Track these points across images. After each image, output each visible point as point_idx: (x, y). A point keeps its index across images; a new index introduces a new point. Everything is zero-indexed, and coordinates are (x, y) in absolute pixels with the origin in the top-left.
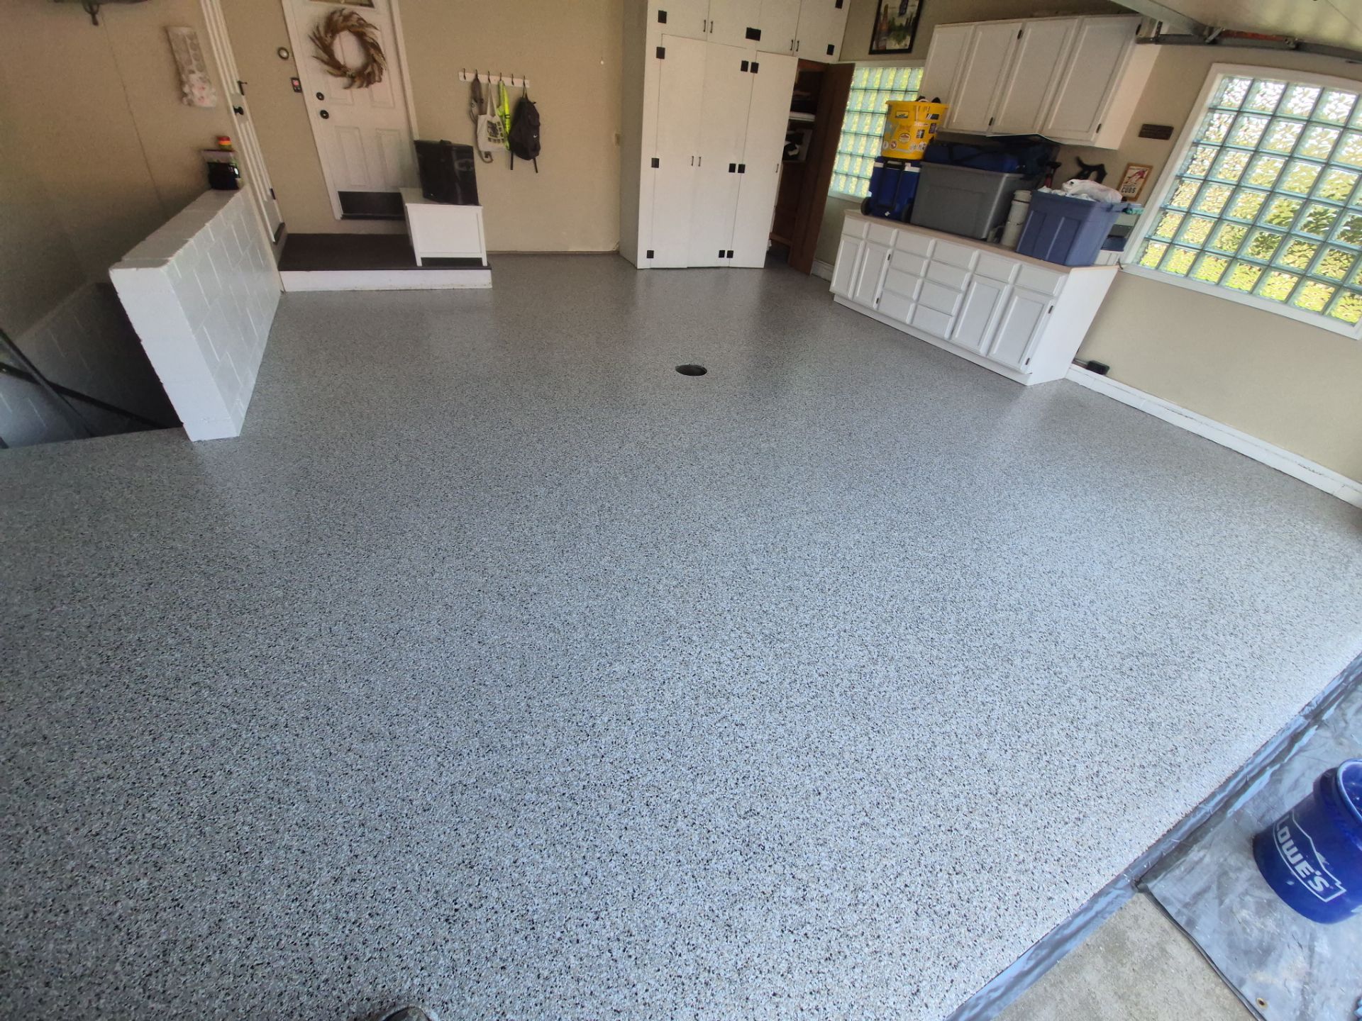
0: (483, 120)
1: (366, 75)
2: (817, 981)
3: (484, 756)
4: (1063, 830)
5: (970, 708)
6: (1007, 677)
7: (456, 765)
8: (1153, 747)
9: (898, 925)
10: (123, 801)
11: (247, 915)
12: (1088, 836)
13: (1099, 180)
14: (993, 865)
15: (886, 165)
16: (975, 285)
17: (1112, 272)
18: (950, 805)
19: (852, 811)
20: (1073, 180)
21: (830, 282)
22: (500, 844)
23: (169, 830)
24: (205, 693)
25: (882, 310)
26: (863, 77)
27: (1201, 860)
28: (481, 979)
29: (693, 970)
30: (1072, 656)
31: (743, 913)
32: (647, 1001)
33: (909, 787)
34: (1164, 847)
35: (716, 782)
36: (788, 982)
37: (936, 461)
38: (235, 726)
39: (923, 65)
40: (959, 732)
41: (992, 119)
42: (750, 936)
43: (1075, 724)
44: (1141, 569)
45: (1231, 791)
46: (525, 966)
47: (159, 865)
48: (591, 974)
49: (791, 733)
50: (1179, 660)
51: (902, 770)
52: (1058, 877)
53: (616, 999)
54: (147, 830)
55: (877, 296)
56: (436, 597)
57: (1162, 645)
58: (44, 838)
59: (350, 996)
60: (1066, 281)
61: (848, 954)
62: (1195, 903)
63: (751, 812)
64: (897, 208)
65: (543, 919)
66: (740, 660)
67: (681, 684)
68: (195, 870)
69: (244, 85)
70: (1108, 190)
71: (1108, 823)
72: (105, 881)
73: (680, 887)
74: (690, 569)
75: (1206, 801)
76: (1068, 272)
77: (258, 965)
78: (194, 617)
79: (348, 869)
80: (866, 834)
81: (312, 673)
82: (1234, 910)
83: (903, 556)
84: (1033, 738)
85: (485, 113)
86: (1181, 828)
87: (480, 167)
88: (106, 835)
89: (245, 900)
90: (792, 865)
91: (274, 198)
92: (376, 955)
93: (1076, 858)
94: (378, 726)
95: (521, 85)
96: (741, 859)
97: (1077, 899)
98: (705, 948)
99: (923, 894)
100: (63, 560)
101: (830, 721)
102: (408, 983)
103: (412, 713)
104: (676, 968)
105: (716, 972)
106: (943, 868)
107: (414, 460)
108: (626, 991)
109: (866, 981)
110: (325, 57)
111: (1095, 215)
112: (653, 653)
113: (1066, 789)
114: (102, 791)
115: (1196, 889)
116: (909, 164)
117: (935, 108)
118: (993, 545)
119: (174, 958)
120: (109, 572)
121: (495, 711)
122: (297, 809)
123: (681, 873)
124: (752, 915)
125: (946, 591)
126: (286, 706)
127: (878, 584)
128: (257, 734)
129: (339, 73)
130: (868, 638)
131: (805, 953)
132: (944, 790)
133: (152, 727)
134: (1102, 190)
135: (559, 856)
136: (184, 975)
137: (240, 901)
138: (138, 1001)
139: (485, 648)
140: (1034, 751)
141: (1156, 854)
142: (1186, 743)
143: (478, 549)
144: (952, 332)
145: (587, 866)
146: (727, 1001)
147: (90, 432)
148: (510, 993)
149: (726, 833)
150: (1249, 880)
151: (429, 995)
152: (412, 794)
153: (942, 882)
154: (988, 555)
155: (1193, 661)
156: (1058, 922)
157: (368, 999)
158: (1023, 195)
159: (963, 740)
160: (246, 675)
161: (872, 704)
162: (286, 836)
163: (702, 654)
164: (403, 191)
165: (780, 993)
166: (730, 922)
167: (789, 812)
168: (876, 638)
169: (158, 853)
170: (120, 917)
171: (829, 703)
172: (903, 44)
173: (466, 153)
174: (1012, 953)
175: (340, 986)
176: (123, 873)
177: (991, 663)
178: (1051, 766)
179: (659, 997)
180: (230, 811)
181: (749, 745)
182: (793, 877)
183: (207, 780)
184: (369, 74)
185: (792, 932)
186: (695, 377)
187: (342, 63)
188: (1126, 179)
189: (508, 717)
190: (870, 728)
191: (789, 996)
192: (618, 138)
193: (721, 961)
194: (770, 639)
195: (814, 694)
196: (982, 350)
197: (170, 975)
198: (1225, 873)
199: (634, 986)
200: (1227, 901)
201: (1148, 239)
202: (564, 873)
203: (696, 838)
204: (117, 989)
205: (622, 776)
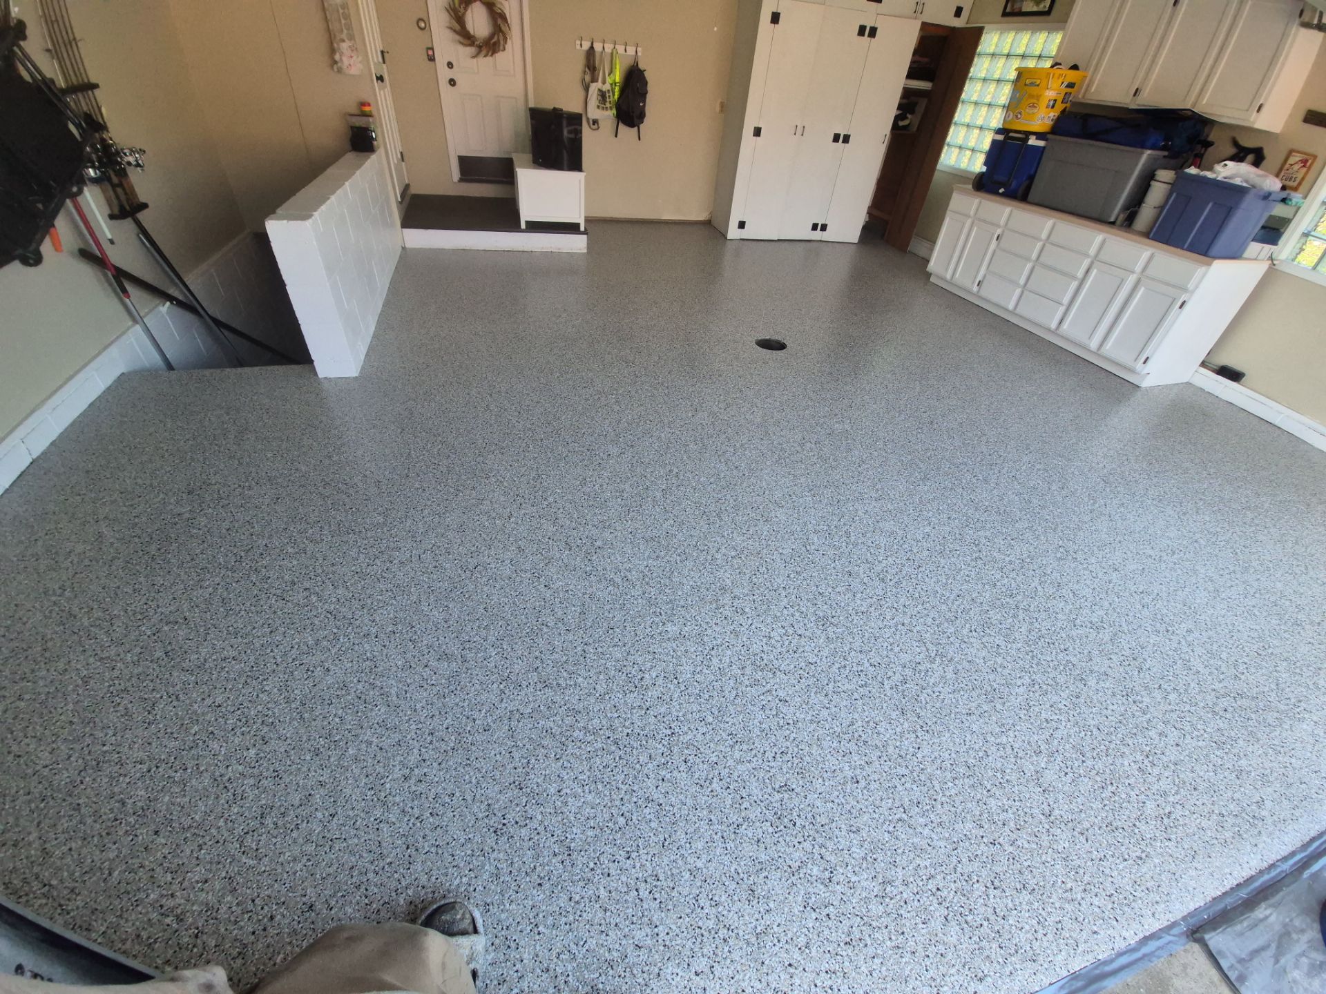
0: (594, 88)
1: (491, 45)
2: (834, 962)
3: (540, 690)
4: (1121, 867)
5: (1032, 723)
6: (1078, 697)
7: (516, 694)
8: (1237, 796)
9: (924, 926)
10: (243, 680)
11: (331, 794)
12: (1148, 877)
13: (1257, 163)
14: (1036, 887)
15: (1007, 138)
16: (1094, 272)
17: (1261, 268)
18: (996, 818)
19: (890, 805)
20: (1227, 162)
21: (928, 261)
22: (547, 772)
23: (276, 710)
24: (314, 598)
25: (984, 293)
26: (990, 41)
27: (1267, 917)
28: (520, 890)
29: (714, 924)
30: (1157, 686)
31: (768, 882)
32: (667, 943)
33: (953, 792)
34: (1229, 901)
35: (753, 752)
36: (805, 956)
37: (1025, 459)
38: (335, 630)
39: (1063, 29)
40: (1016, 745)
41: (1137, 89)
42: (772, 905)
43: (1151, 758)
44: (1254, 602)
45: (1312, 852)
46: (560, 887)
47: (266, 739)
48: (617, 907)
49: (834, 718)
50: (1282, 707)
51: (948, 775)
52: (1107, 913)
53: (639, 935)
54: (260, 708)
55: (979, 278)
56: (511, 539)
57: (1266, 689)
58: (175, 703)
59: (408, 881)
60: (1204, 275)
61: (869, 943)
62: (1251, 960)
63: (785, 787)
64: (1014, 184)
65: (579, 848)
66: (790, 638)
67: (729, 652)
68: (294, 749)
69: (386, 55)
70: (1266, 176)
71: (1173, 867)
72: (221, 746)
73: (709, 845)
74: (750, 542)
75: (1285, 859)
76: (1210, 264)
77: (336, 839)
78: (311, 531)
79: (416, 770)
80: (901, 831)
81: (401, 593)
82: (1287, 970)
83: (975, 555)
84: (1099, 765)
85: (597, 81)
86: (1253, 882)
87: (587, 132)
88: (226, 707)
89: (331, 781)
90: (822, 846)
91: (403, 160)
92: (433, 850)
93: (1131, 897)
94: (453, 649)
95: (634, 53)
96: (771, 830)
97: (1124, 938)
98: (727, 907)
99: (955, 901)
100: (212, 471)
101: (876, 712)
102: (457, 880)
103: (482, 641)
104: (697, 919)
105: (735, 931)
106: (981, 880)
107: (502, 411)
108: (649, 931)
109: (884, 973)
110: (458, 27)
111: (1249, 202)
112: (705, 619)
113: (1131, 824)
114: (226, 669)
115: (1255, 946)
116: (1034, 137)
117: (1072, 76)
118: (1080, 556)
119: (269, 821)
120: (247, 484)
121: (553, 652)
122: (379, 710)
123: (711, 831)
124: (776, 884)
125: (1019, 598)
126: (378, 619)
127: (944, 581)
128: (352, 640)
129: (469, 42)
130: (928, 635)
131: (825, 933)
132: (992, 803)
133: (270, 621)
134: (1259, 176)
135: (599, 793)
136: (275, 837)
137: (327, 781)
138: (234, 855)
139: (550, 592)
140: (1099, 779)
141: (1221, 906)
142: (1275, 796)
143: (551, 499)
144: (1061, 321)
145: (623, 808)
146: (743, 961)
147: (240, 363)
148: (544, 908)
149: (759, 802)
150: (1309, 942)
151: (474, 894)
152: (476, 715)
153: (977, 893)
154: (1073, 566)
155: (1298, 710)
156: (1100, 957)
157: (423, 887)
158: (1165, 175)
159: (1019, 755)
160: (347, 588)
161: (924, 702)
162: (369, 733)
163: (753, 626)
164: (515, 157)
165: (795, 965)
166: (754, 887)
167: (824, 794)
168: (936, 637)
169: (266, 729)
170: (230, 779)
171: (878, 695)
172: (1042, 6)
173: (575, 120)
174: (1044, 978)
175: (402, 870)
176: (236, 742)
177: (1061, 679)
178: (1117, 798)
179: (678, 942)
180: (326, 703)
181: (791, 722)
182: (822, 858)
183: (310, 673)
184: (495, 44)
185: (814, 910)
186: (774, 352)
187: (472, 33)
188: (1287, 166)
189: (565, 658)
190: (918, 726)
191: (804, 969)
192: (722, 105)
193: (741, 922)
194: (823, 621)
195: (863, 683)
196: (1093, 345)
197: (264, 836)
198: (1288, 934)
199: (656, 927)
200: (1283, 961)
201: (1306, 235)
202: (602, 810)
203: (729, 802)
204: (218, 842)
205: (664, 731)
